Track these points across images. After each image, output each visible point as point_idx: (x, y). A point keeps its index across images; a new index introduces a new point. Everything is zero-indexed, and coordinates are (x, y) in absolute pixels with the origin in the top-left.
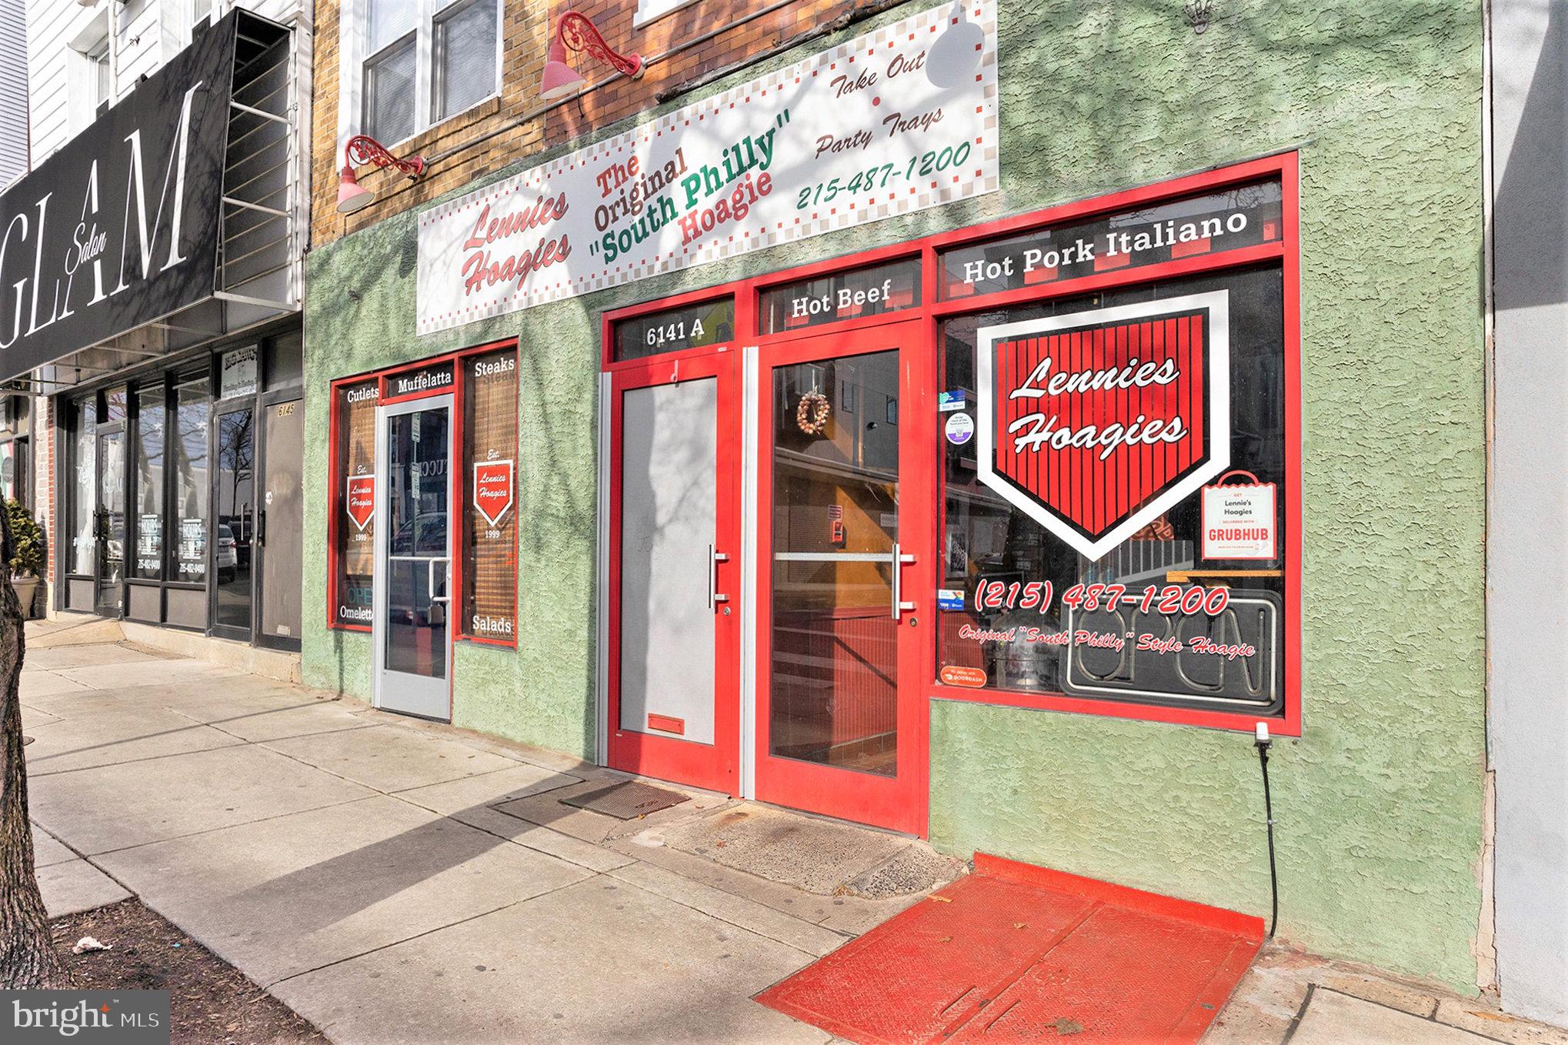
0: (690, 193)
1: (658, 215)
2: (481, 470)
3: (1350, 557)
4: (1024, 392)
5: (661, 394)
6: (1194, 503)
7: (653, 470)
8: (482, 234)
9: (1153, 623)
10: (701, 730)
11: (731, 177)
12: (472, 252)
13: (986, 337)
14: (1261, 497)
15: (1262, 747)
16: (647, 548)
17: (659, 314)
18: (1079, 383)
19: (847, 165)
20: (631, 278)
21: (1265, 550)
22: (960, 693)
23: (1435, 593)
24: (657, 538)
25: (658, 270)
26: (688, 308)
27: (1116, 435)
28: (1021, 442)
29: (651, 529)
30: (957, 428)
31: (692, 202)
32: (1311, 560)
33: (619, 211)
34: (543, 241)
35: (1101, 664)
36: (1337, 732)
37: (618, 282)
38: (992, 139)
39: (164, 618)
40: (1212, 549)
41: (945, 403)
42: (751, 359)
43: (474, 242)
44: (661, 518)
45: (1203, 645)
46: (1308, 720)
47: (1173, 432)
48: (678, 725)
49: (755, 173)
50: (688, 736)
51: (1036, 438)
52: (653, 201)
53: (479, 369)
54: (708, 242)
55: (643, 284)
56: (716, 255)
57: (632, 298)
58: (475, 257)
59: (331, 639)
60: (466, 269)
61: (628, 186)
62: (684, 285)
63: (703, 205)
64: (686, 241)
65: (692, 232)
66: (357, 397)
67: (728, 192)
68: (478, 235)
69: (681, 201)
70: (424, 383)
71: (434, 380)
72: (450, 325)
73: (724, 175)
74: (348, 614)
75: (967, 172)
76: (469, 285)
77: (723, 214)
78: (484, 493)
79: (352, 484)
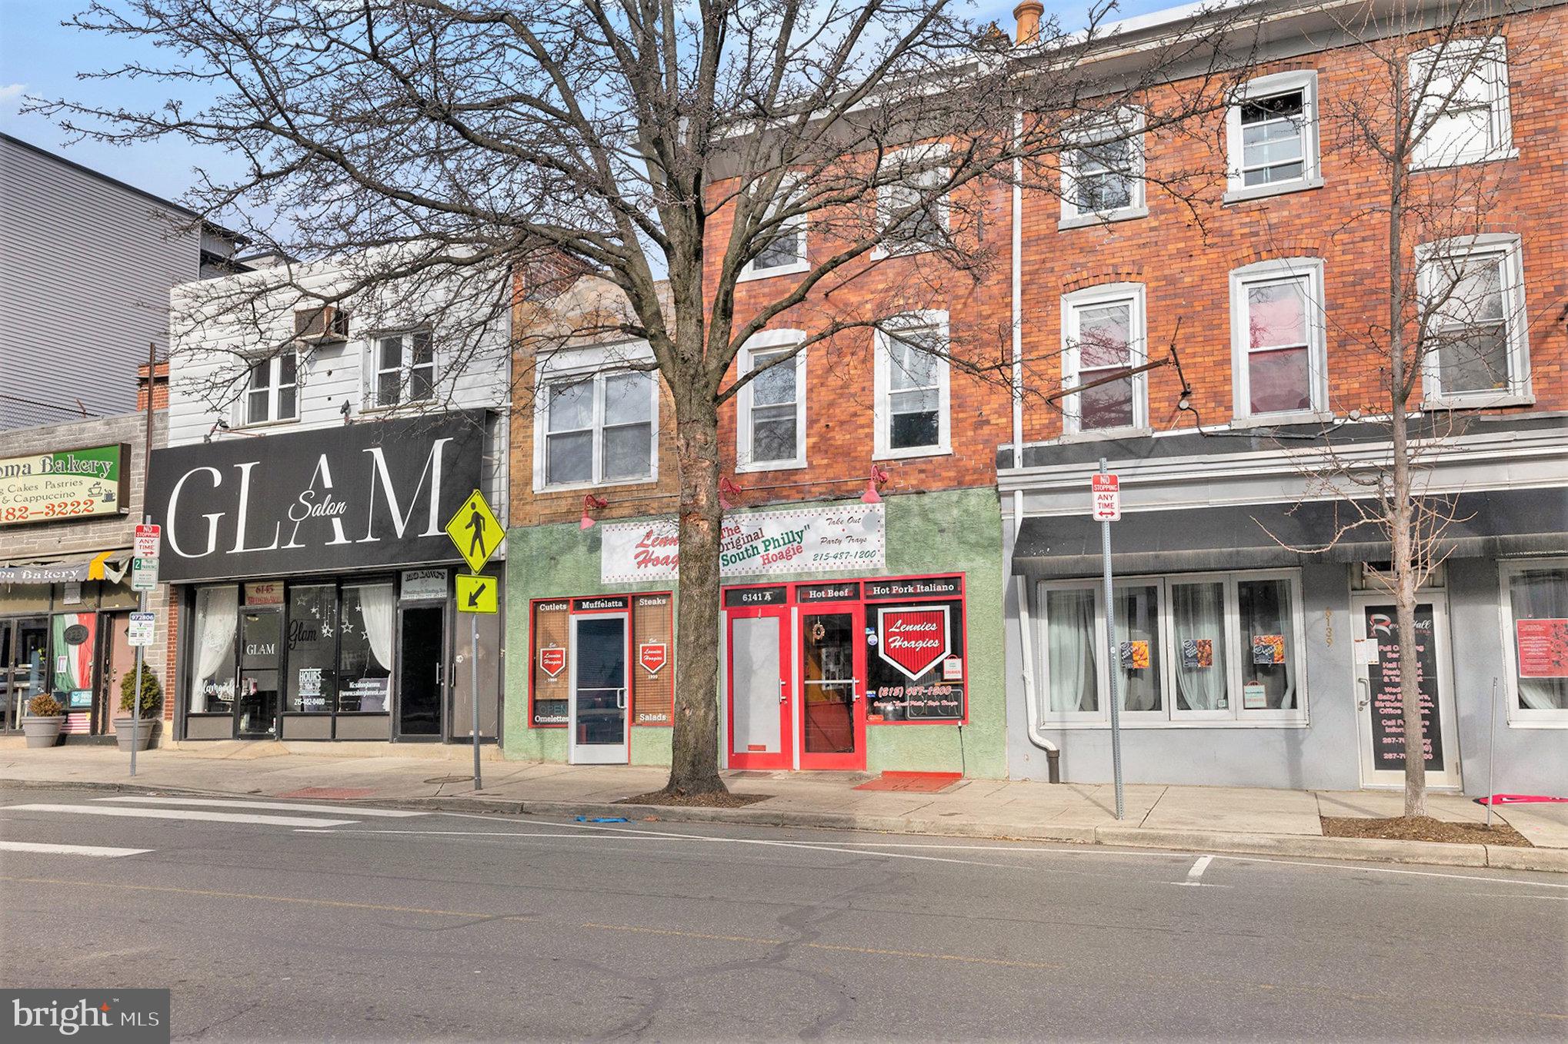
0: (766, 546)
1: (750, 552)
2: (644, 649)
3: (979, 677)
4: (893, 630)
5: (753, 620)
6: (941, 664)
7: (751, 649)
8: (649, 542)
9: (932, 698)
10: (774, 747)
11: (785, 544)
12: (641, 549)
13: (881, 611)
14: (958, 662)
15: (960, 728)
16: (747, 679)
17: (750, 590)
18: (910, 628)
19: (833, 549)
20: (737, 574)
21: (960, 676)
22: (875, 723)
23: (995, 686)
24: (754, 675)
25: (751, 573)
26: (762, 590)
27: (921, 644)
28: (893, 645)
29: (749, 672)
30: (872, 640)
31: (767, 550)
32: (970, 679)
33: (730, 546)
35: (918, 711)
36: (976, 722)
37: (730, 575)
38: (883, 551)
39: (334, 736)
40: (946, 677)
41: (868, 631)
42: (795, 611)
43: (642, 545)
44: (755, 667)
45: (944, 703)
46: (970, 720)
47: (936, 644)
48: (764, 748)
49: (795, 544)
50: (768, 751)
51: (897, 644)
52: (748, 546)
53: (643, 602)
54: (774, 565)
55: (742, 578)
56: (778, 572)
57: (737, 582)
58: (644, 552)
59: (533, 733)
60: (637, 557)
61: (735, 537)
62: (763, 581)
63: (772, 551)
64: (764, 564)
65: (767, 561)
66: (548, 608)
67: (783, 549)
68: (645, 542)
69: (761, 548)
70: (603, 605)
71: (610, 605)
72: (625, 581)
73: (781, 542)
74: (541, 719)
75: (875, 559)
76: (639, 564)
77: (781, 556)
78: (647, 658)
79: (545, 653)
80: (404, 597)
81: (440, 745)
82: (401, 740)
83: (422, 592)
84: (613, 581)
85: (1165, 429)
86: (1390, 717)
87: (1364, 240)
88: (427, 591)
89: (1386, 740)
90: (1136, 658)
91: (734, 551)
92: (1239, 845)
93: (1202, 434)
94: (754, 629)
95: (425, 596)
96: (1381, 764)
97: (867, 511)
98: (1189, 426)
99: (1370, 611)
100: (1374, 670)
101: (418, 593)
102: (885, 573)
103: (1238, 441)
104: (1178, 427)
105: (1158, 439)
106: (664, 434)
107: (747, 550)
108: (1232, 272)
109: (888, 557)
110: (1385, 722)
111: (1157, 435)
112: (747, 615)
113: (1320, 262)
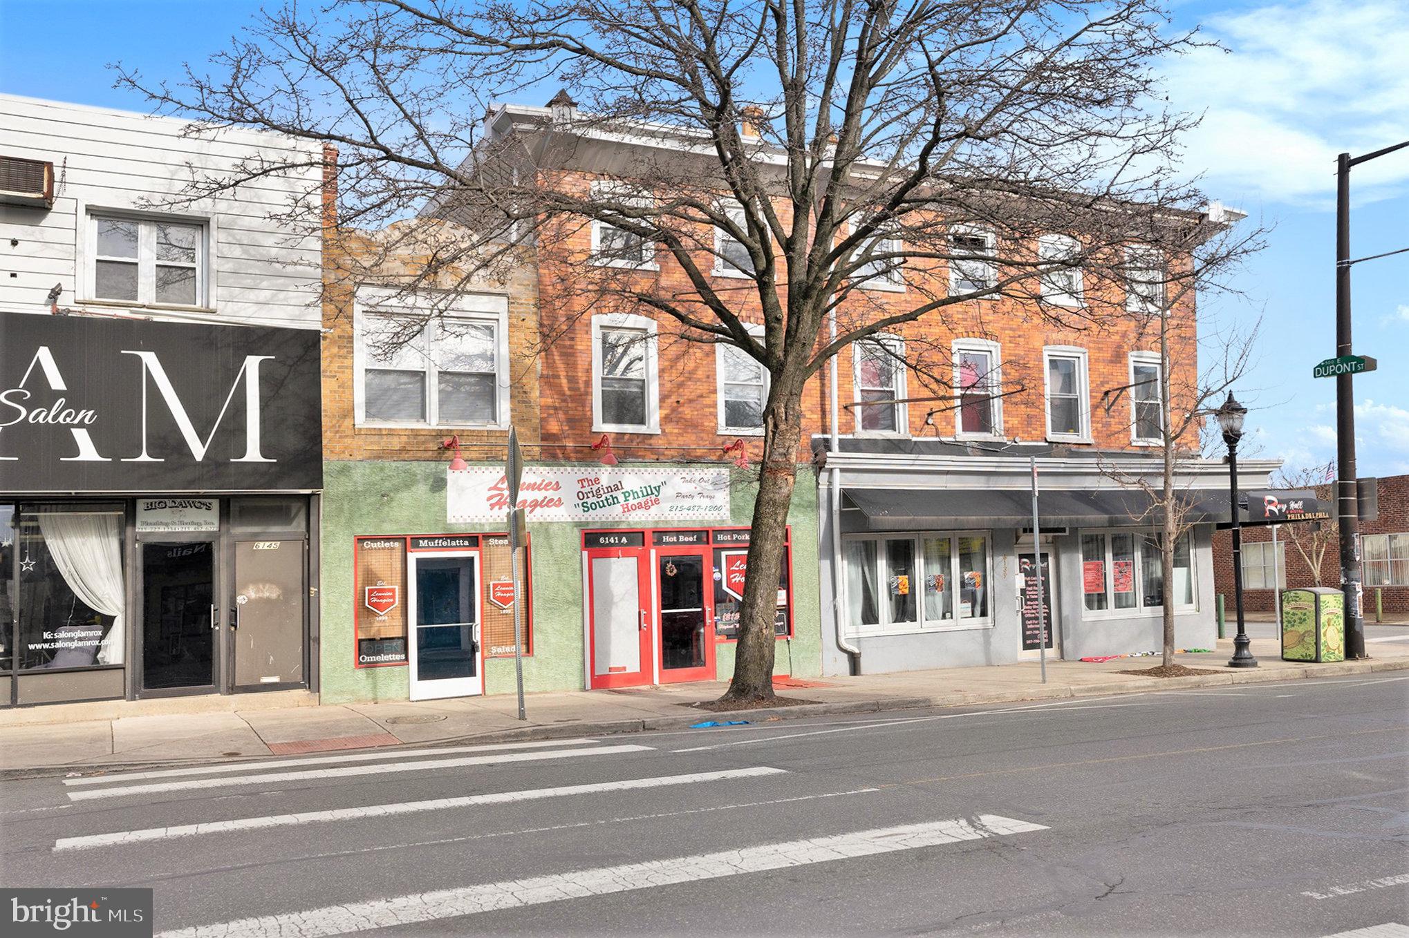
0: (625, 497)
1: (610, 501)
2: (495, 586)
3: (801, 604)
4: (734, 568)
5: (613, 560)
7: (612, 584)
8: (502, 486)
10: (634, 666)
11: (643, 496)
12: (494, 492)
13: (724, 554)
14: (784, 592)
15: (788, 641)
16: (607, 611)
17: (606, 534)
19: (687, 503)
20: (597, 519)
21: (786, 603)
22: (722, 641)
23: (813, 610)
24: (614, 607)
25: (610, 519)
26: (621, 534)
28: (734, 580)
29: (611, 603)
30: (717, 576)
31: (626, 500)
32: (794, 604)
33: (590, 495)
34: (546, 498)
36: (800, 636)
37: (590, 520)
38: (728, 506)
39: (15, 701)
41: (714, 569)
42: (653, 553)
43: (495, 488)
44: (616, 599)
46: (796, 635)
48: (624, 668)
49: (653, 497)
50: (628, 671)
51: (738, 579)
52: (608, 495)
53: (492, 541)
54: (633, 513)
55: (603, 523)
56: (637, 519)
57: (597, 526)
58: (498, 495)
59: (361, 673)
60: (490, 498)
61: (595, 488)
62: (623, 526)
63: (631, 501)
64: (624, 512)
65: (627, 509)
66: (374, 545)
67: (642, 500)
68: (499, 486)
69: (621, 498)
70: (445, 543)
71: (453, 543)
72: (476, 521)
73: (640, 494)
74: (367, 659)
75: (722, 513)
76: (492, 506)
77: (640, 506)
78: (499, 594)
79: (371, 591)
80: (141, 528)
81: (216, 697)
82: (143, 697)
83: (173, 523)
84: (461, 521)
85: (918, 436)
86: (1030, 619)
87: (1019, 336)
88: (182, 523)
89: (1028, 633)
90: (900, 587)
91: (595, 500)
92: (1138, 688)
93: (941, 442)
94: (614, 567)
95: (179, 529)
96: (1027, 647)
97: (715, 474)
98: (932, 436)
99: (1021, 556)
100: (1023, 592)
101: (167, 525)
102: (730, 523)
103: (957, 448)
104: (926, 436)
105: (916, 442)
106: (516, 388)
107: (607, 499)
108: (953, 341)
109: (732, 511)
110: (1028, 622)
111: (914, 439)
112: (607, 555)
113: (999, 345)
